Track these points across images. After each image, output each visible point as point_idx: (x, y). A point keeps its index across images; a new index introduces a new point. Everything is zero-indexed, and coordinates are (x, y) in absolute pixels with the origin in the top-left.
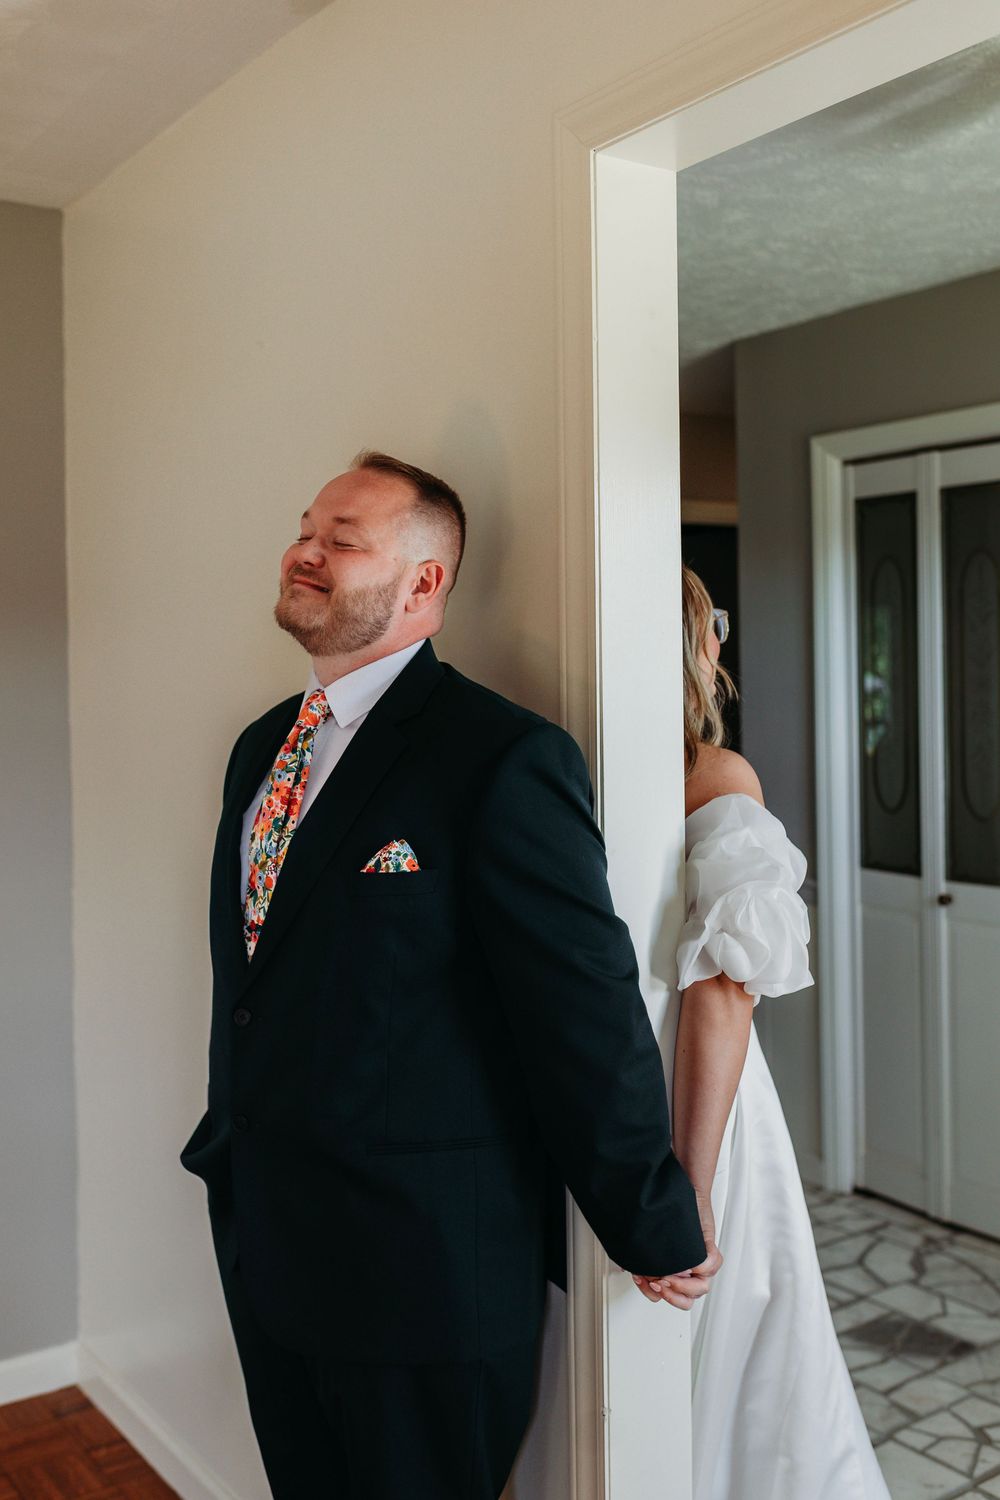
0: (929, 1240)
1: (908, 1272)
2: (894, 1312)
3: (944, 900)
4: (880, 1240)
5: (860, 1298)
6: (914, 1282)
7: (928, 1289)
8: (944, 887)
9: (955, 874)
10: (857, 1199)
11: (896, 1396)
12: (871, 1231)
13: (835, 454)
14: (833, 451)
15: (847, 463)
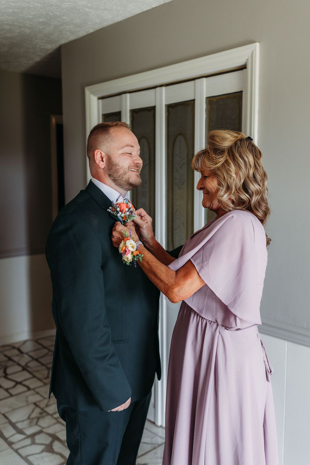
13: (94, 94)
14: (94, 93)
15: (99, 98)
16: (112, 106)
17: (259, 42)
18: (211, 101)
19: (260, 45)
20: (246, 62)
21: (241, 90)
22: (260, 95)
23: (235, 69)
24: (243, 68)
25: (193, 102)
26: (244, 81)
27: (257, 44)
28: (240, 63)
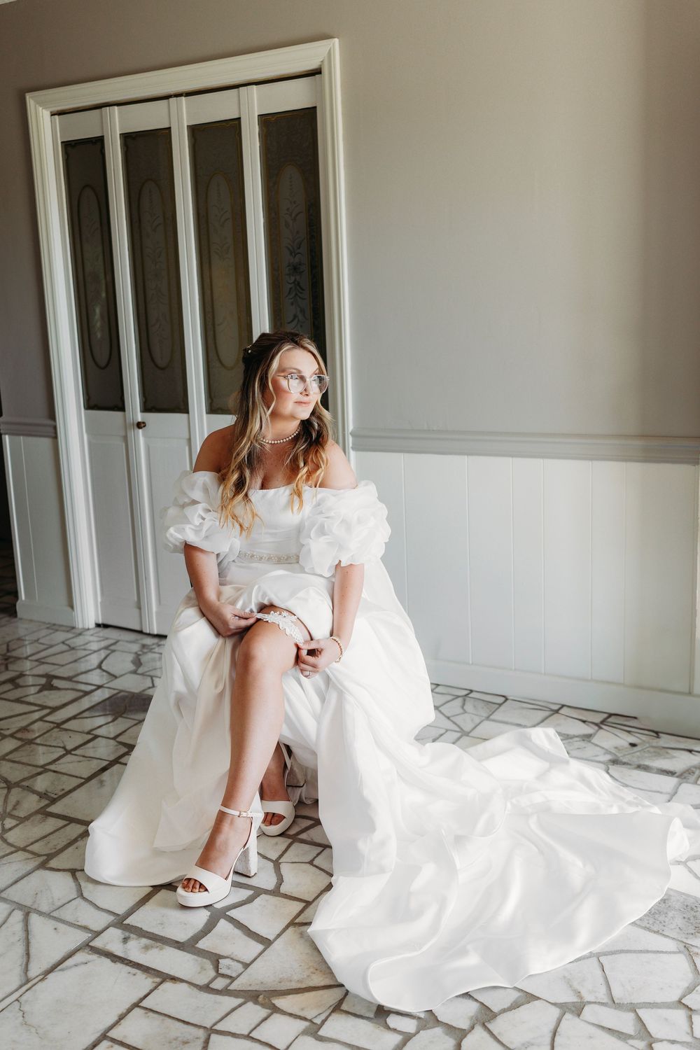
0: (144, 646)
1: (132, 667)
2: (121, 691)
3: (140, 425)
4: (113, 651)
5: (99, 687)
6: (135, 672)
7: (142, 674)
8: (140, 417)
9: (147, 407)
10: (98, 629)
11: (120, 739)
12: (106, 648)
13: (45, 106)
14: (43, 104)
15: (53, 114)
16: (84, 128)
17: (338, 38)
18: (267, 121)
19: (339, 41)
20: (321, 65)
21: (314, 105)
22: (344, 114)
23: (303, 74)
24: (317, 72)
25: (237, 122)
26: (319, 92)
27: (336, 40)
28: (312, 65)
